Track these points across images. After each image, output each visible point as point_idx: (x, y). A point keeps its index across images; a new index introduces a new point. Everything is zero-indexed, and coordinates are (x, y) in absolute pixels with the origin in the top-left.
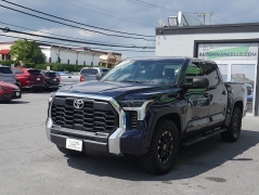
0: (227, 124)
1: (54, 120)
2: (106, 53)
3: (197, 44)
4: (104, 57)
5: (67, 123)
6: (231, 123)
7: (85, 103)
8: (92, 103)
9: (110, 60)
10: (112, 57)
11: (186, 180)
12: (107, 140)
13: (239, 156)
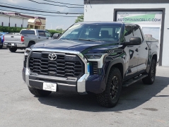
0: (148, 71)
1: (31, 69)
2: (34, 18)
3: (116, 11)
4: (32, 21)
5: (42, 71)
6: (150, 71)
7: (58, 56)
8: (63, 56)
9: (37, 23)
10: (38, 21)
11: (130, 110)
12: (76, 83)
13: (159, 94)
